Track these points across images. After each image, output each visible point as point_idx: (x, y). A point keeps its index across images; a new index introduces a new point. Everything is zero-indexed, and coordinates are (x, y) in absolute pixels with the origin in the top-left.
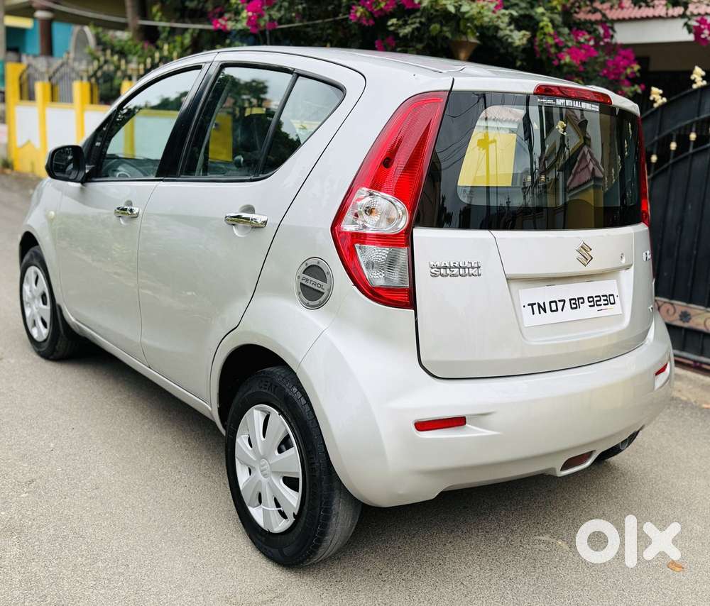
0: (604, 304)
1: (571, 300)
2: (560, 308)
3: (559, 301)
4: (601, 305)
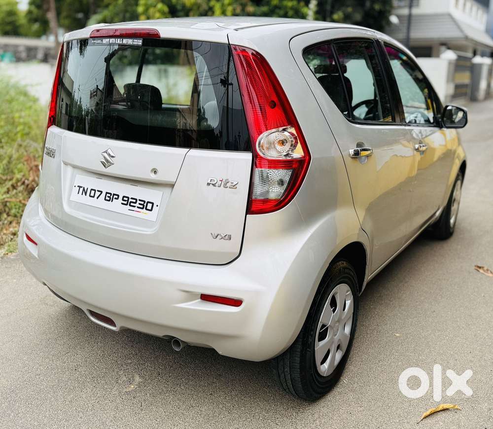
0: (138, 207)
1: (107, 193)
3: (98, 191)
4: (135, 207)
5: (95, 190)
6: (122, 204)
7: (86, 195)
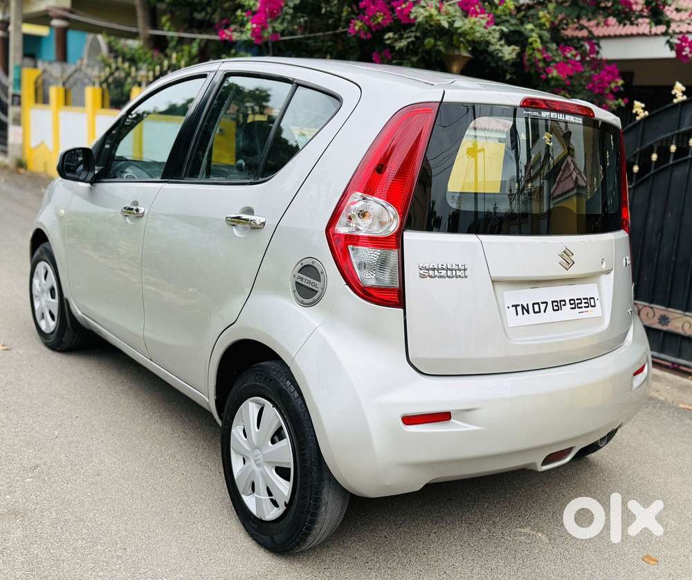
1: (553, 302)
2: (542, 309)
5: (538, 303)
6: (571, 308)
7: (528, 312)
